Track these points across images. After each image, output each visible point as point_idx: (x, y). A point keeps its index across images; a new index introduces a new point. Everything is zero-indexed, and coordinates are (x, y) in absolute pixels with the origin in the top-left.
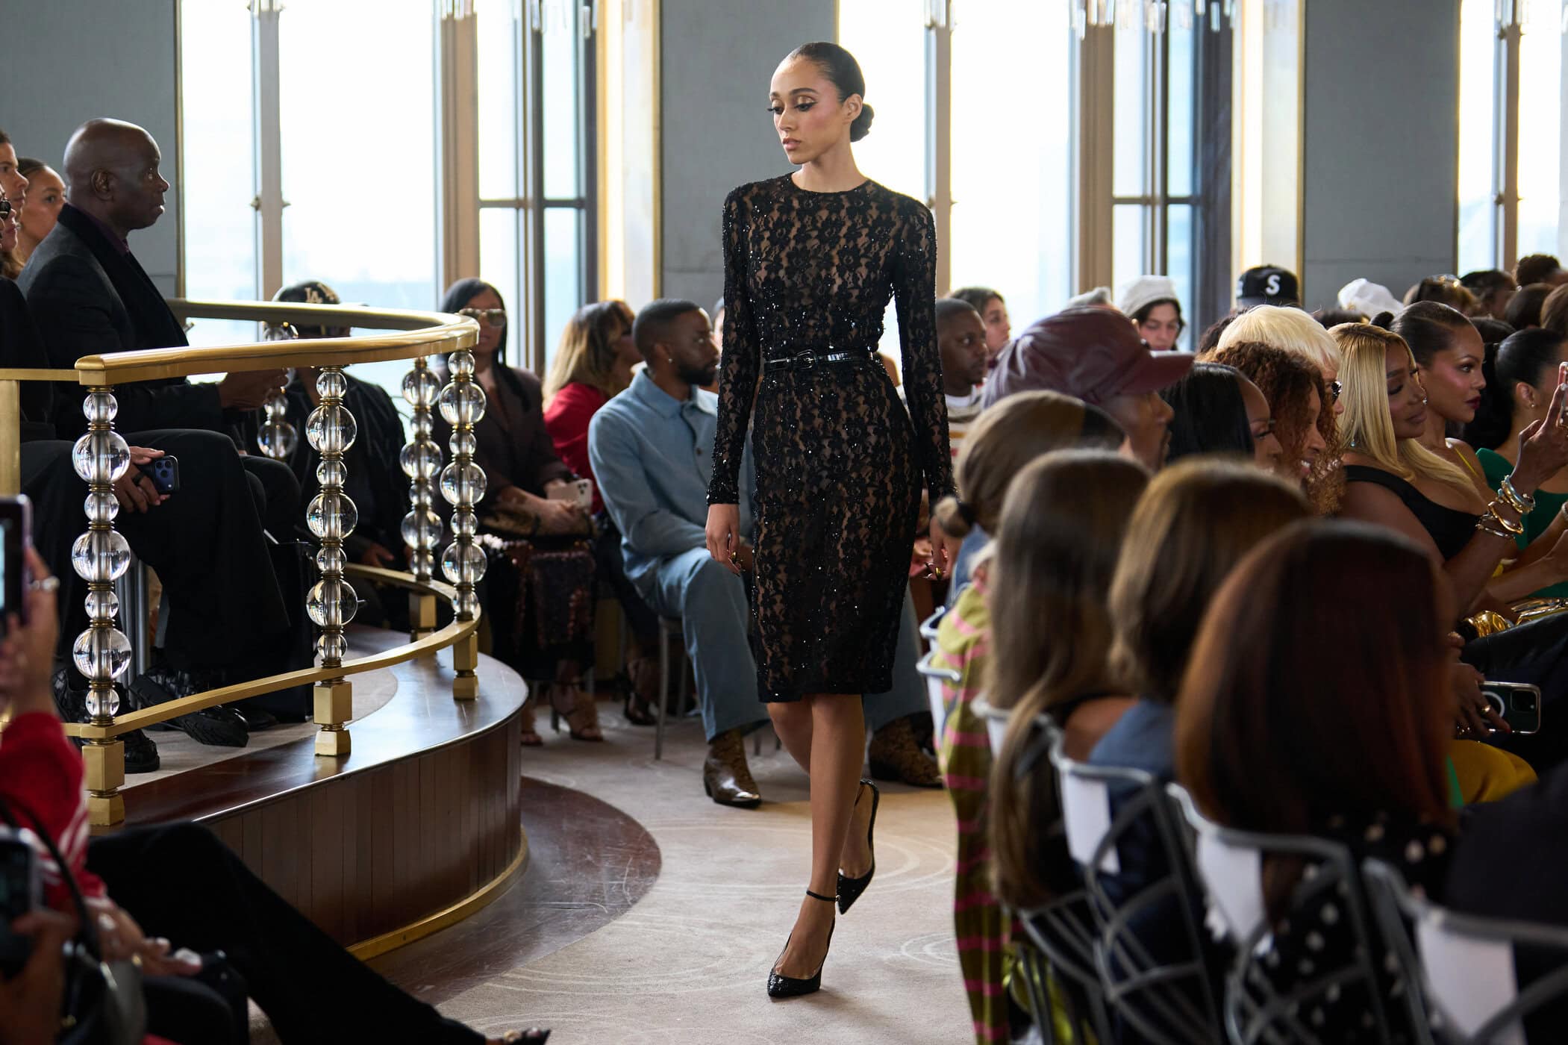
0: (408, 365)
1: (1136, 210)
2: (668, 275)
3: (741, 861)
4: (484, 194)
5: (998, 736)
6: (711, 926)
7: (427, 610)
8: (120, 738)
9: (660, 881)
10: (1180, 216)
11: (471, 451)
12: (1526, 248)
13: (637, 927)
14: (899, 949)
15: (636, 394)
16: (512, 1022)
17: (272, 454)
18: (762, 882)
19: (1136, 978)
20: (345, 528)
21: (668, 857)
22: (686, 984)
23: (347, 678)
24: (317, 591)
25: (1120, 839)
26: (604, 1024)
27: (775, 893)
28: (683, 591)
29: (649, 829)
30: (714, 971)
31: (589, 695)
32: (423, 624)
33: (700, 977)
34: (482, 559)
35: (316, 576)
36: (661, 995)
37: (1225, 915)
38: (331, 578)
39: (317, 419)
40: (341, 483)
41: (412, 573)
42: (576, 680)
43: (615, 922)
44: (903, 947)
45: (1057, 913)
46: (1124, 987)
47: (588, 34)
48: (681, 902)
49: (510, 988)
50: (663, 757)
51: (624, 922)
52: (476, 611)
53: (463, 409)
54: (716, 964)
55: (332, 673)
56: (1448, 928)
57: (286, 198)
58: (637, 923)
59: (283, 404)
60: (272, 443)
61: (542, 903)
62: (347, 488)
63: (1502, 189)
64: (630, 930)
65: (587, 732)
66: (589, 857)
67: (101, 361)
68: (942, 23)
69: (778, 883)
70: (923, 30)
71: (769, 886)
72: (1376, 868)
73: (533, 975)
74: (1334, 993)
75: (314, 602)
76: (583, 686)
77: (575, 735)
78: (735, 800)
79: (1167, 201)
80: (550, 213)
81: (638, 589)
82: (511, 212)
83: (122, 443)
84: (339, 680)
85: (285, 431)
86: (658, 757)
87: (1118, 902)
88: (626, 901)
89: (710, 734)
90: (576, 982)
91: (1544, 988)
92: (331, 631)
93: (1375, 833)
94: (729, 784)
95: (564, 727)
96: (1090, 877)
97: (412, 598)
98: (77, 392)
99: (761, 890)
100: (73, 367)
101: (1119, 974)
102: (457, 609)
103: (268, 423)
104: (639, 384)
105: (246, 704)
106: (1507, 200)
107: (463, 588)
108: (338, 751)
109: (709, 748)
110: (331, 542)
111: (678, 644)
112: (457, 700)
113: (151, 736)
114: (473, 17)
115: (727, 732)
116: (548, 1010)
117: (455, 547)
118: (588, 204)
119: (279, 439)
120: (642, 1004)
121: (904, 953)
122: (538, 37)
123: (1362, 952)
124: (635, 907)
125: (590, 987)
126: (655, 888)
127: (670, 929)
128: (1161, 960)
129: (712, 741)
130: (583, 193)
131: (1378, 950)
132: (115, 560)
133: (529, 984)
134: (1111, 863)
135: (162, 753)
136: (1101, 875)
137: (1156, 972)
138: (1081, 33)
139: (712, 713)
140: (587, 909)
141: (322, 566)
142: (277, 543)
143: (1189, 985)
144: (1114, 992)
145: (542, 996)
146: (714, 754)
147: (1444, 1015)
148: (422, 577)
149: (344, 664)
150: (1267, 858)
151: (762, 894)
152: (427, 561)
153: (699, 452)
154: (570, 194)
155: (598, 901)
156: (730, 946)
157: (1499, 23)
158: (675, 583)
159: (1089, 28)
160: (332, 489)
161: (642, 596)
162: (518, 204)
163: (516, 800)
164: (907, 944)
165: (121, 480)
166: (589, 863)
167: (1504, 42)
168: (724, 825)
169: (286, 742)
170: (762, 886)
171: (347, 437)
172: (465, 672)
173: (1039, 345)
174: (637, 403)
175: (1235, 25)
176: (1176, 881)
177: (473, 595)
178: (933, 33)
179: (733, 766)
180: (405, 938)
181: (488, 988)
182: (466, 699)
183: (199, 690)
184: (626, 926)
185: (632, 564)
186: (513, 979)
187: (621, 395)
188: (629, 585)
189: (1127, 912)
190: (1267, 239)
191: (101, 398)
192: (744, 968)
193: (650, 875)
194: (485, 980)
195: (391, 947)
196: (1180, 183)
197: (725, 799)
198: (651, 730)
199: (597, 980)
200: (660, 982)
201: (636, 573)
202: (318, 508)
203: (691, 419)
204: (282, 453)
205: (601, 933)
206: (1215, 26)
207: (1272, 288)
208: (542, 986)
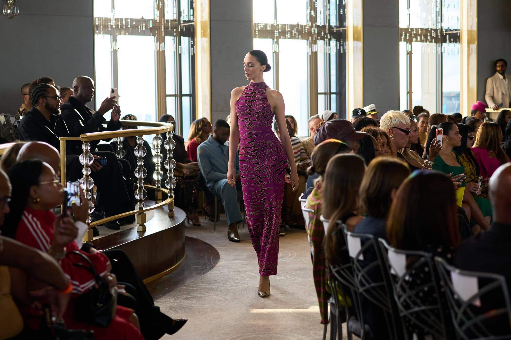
0: (154, 135)
1: (323, 96)
2: (213, 112)
3: (239, 255)
4: (167, 93)
5: (326, 226)
6: (234, 272)
7: (160, 195)
8: (92, 228)
9: (220, 260)
10: (333, 97)
11: (172, 156)
12: (415, 104)
13: (216, 272)
14: (281, 276)
15: (209, 141)
16: (189, 296)
17: (119, 157)
18: (245, 260)
19: (367, 286)
20: (144, 176)
21: (221, 255)
22: (230, 286)
23: (145, 213)
24: (137, 191)
25: (364, 252)
26: (212, 297)
27: (248, 263)
28: (221, 190)
29: (215, 248)
30: (237, 283)
31: (197, 215)
32: (159, 198)
33: (234, 284)
34: (175, 182)
35: (137, 187)
36: (224, 289)
37: (395, 270)
38: (141, 188)
39: (137, 149)
40: (143, 165)
41: (156, 186)
42: (194, 211)
43: (211, 271)
44: (282, 276)
45: (343, 269)
46: (364, 288)
47: (192, 54)
48: (226, 266)
49: (187, 288)
50: (216, 230)
51: (213, 271)
52: (173, 195)
53: (170, 146)
54: (237, 281)
55: (141, 211)
56: (460, 274)
57: (119, 95)
58: (216, 271)
59: (122, 145)
60: (119, 154)
61: (192, 267)
62: (145, 165)
63: (408, 90)
64: (214, 273)
65: (197, 223)
66: (202, 255)
67: (86, 135)
68: (277, 51)
69: (249, 260)
70: (272, 53)
71: (247, 261)
72: (439, 259)
73: (193, 285)
74: (426, 289)
75: (137, 194)
76: (195, 212)
77: (194, 224)
78: (234, 240)
79: (331, 93)
80: (184, 98)
81: (209, 189)
82: (174, 98)
83: (92, 156)
84: (143, 213)
85: (123, 152)
86: (215, 230)
87: (363, 267)
88: (212, 266)
89: (229, 224)
90: (203, 286)
91: (486, 289)
92: (141, 201)
93: (439, 250)
94: (232, 236)
95: (191, 222)
96: (355, 261)
97: (156, 192)
98: (81, 143)
99: (245, 262)
100: (79, 137)
101: (362, 285)
102: (169, 195)
103: (118, 150)
104: (210, 139)
105: (120, 220)
106: (410, 93)
107: (171, 190)
108: (143, 230)
109: (228, 227)
110: (140, 179)
111: (220, 201)
112: (169, 217)
113: (97, 228)
114: (165, 50)
115: (233, 223)
116: (197, 294)
117: (168, 180)
118: (193, 96)
119: (121, 154)
120: (221, 291)
121: (282, 277)
122: (180, 55)
123: (433, 279)
124: (215, 267)
125: (207, 287)
126: (219, 262)
127: (224, 272)
128: (374, 282)
129: (229, 226)
130: (191, 93)
131: (438, 280)
132: (91, 184)
133: (191, 287)
134: (361, 258)
135: (100, 232)
136: (359, 261)
137: (373, 285)
138: (310, 53)
139: (229, 219)
140: (203, 268)
141: (138, 185)
142: (126, 179)
143: (382, 288)
144: (361, 290)
145: (196, 290)
146: (230, 229)
147: (458, 295)
148: (158, 187)
149: (144, 209)
150: (408, 257)
151: (246, 263)
152: (159, 183)
153: (224, 155)
154: (188, 93)
155: (206, 266)
156: (240, 276)
157: (407, 51)
158: (219, 188)
159: (312, 52)
160: (140, 166)
161: (210, 190)
162: (175, 96)
163: (184, 241)
164: (283, 275)
165: (92, 164)
166: (202, 256)
167: (408, 55)
168: (234, 246)
169: (129, 228)
170: (245, 261)
171: (144, 153)
172: (171, 210)
173: (330, 126)
174: (209, 143)
175: (346, 51)
176: (379, 262)
177: (173, 191)
178: (274, 54)
179: (234, 232)
180: (160, 276)
181: (182, 288)
182: (171, 217)
183: (108, 216)
184: (214, 272)
185: (208, 183)
186: (188, 286)
187: (205, 141)
188: (207, 188)
189: (366, 269)
190: (355, 102)
191: (86, 145)
192: (244, 282)
193: (217, 259)
194: (181, 286)
195: (157, 278)
196: (333, 89)
197: (232, 240)
198: (213, 223)
199: (208, 286)
200: (224, 286)
201: (208, 185)
202: (137, 170)
203: (222, 148)
204: (122, 157)
205: (208, 274)
206: (342, 52)
207: (359, 113)
208: (195, 287)
